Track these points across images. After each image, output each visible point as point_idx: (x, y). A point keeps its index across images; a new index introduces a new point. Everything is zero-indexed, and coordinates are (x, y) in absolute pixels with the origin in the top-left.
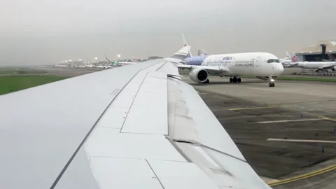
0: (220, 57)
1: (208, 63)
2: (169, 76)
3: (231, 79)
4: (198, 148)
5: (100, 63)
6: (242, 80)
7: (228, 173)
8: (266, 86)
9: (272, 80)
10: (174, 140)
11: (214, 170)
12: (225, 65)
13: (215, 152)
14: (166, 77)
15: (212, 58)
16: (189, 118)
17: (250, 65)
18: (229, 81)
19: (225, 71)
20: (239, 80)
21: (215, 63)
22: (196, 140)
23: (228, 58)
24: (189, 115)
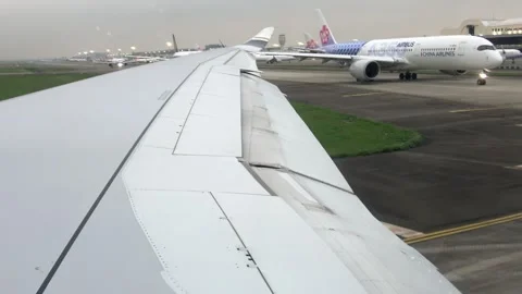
0: (393, 42)
1: (370, 51)
2: (243, 72)
3: (402, 76)
4: (285, 176)
5: (138, 54)
6: (419, 76)
7: (328, 210)
8: (472, 85)
9: (483, 76)
10: (251, 165)
11: (308, 206)
12: (400, 55)
13: (309, 180)
14: (239, 73)
15: (377, 44)
16: (273, 132)
17: (449, 54)
18: (398, 77)
19: (403, 64)
20: (414, 77)
21: (384, 52)
22: (283, 164)
23: (406, 44)
24: (273, 128)
